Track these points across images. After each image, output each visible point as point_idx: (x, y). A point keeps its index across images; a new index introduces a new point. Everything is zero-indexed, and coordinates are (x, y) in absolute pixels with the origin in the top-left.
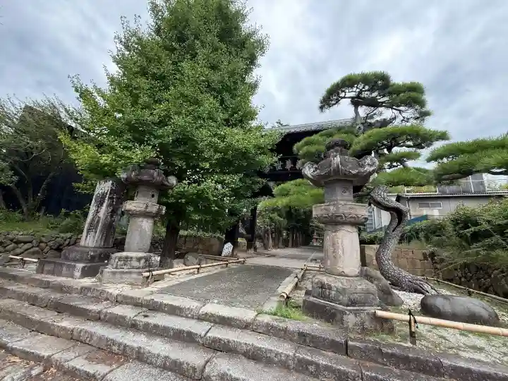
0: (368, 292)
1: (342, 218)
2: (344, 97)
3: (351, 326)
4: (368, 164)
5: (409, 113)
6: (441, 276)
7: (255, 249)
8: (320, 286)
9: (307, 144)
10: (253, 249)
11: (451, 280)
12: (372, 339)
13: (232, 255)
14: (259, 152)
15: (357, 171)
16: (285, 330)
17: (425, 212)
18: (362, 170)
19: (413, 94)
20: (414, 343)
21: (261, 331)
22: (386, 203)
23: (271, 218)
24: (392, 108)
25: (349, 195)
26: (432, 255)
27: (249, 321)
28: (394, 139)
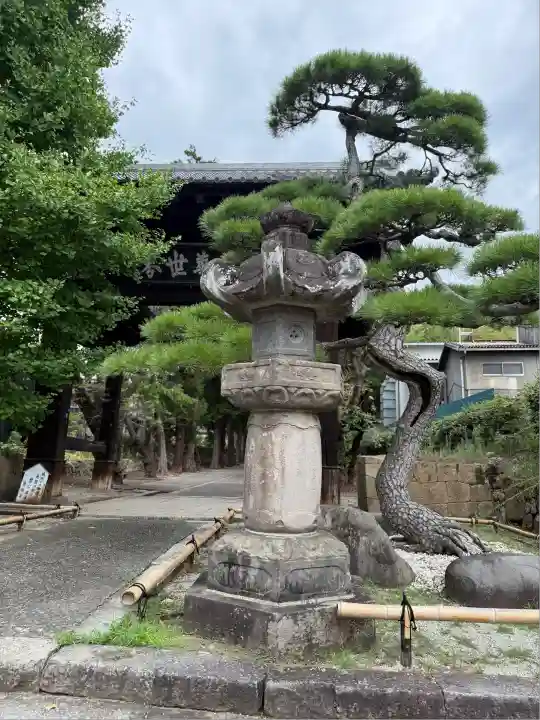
0: (329, 564)
1: (283, 397)
2: (325, 107)
3: (282, 644)
4: (346, 273)
5: (458, 163)
6: (503, 514)
7: (117, 476)
8: (226, 559)
9: (231, 213)
10: (109, 480)
11: (518, 523)
12: (323, 667)
13: (47, 497)
14: (111, 224)
15: (321, 287)
16: (123, 678)
17: (493, 382)
18: (331, 285)
19: (466, 121)
20: (407, 663)
21: (61, 690)
22: (400, 362)
23: (165, 398)
24: (426, 148)
25: (304, 342)
26: (493, 471)
27: (30, 668)
28: (417, 219)
